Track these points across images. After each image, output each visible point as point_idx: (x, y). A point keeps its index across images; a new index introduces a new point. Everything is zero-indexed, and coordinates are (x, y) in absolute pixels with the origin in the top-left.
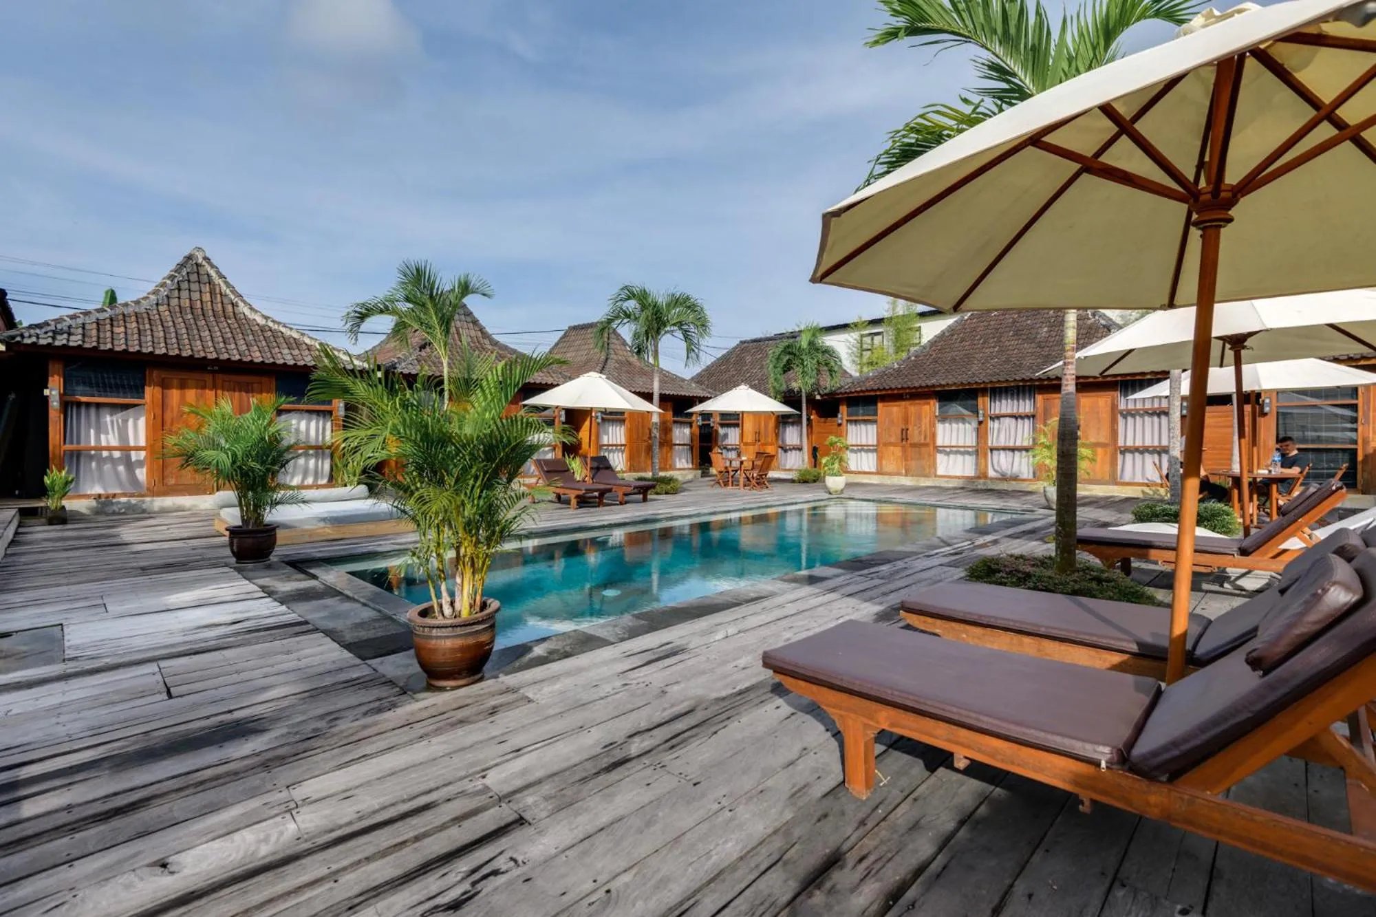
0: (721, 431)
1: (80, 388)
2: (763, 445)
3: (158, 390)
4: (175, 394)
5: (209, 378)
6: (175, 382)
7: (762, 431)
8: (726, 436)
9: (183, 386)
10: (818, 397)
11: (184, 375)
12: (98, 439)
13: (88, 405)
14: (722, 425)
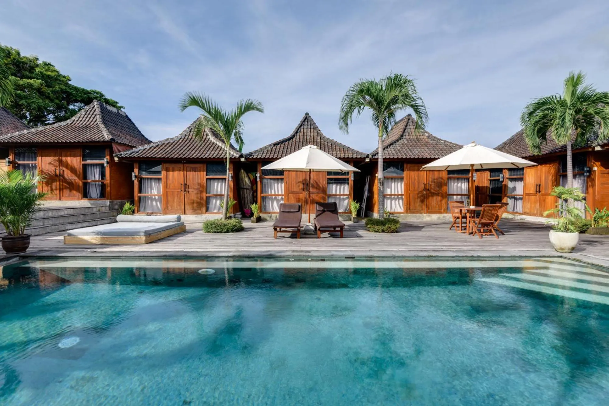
0: (511, 185)
1: (144, 173)
2: (543, 195)
3: (165, 172)
4: (171, 173)
5: (181, 166)
6: (171, 169)
7: (543, 183)
8: (514, 189)
9: (173, 171)
10: (598, 148)
11: (173, 165)
12: (151, 192)
13: (148, 178)
14: (512, 180)
